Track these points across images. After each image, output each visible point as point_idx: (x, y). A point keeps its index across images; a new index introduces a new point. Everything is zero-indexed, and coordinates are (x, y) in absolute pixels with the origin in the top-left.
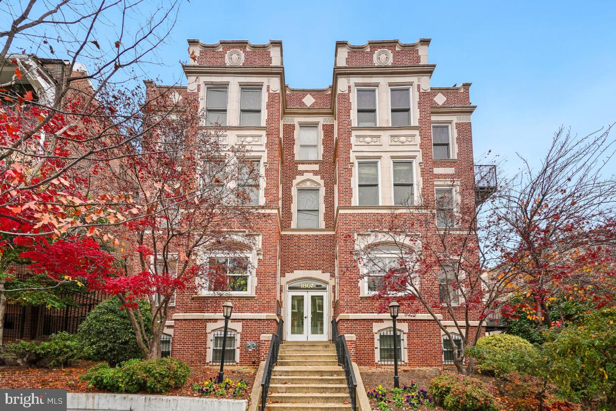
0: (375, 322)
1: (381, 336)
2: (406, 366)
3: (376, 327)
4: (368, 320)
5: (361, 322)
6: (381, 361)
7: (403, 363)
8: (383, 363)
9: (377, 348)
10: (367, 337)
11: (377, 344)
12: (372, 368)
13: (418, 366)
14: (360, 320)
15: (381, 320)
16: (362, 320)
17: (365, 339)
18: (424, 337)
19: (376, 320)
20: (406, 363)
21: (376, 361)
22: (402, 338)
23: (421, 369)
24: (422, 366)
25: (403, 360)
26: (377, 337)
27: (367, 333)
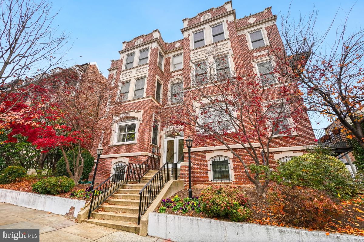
0: (207, 152)
1: (213, 162)
2: (234, 183)
3: (208, 156)
4: (203, 151)
5: (197, 153)
6: (214, 180)
7: (231, 181)
8: (215, 181)
9: (210, 171)
10: (202, 163)
11: (210, 167)
12: (206, 185)
13: (244, 183)
14: (197, 152)
15: (212, 151)
16: (198, 151)
17: (201, 164)
18: (247, 161)
19: (208, 151)
20: (233, 181)
21: (210, 180)
22: (229, 162)
23: (247, 186)
24: (248, 183)
25: (231, 179)
26: (209, 163)
27: (202, 160)
